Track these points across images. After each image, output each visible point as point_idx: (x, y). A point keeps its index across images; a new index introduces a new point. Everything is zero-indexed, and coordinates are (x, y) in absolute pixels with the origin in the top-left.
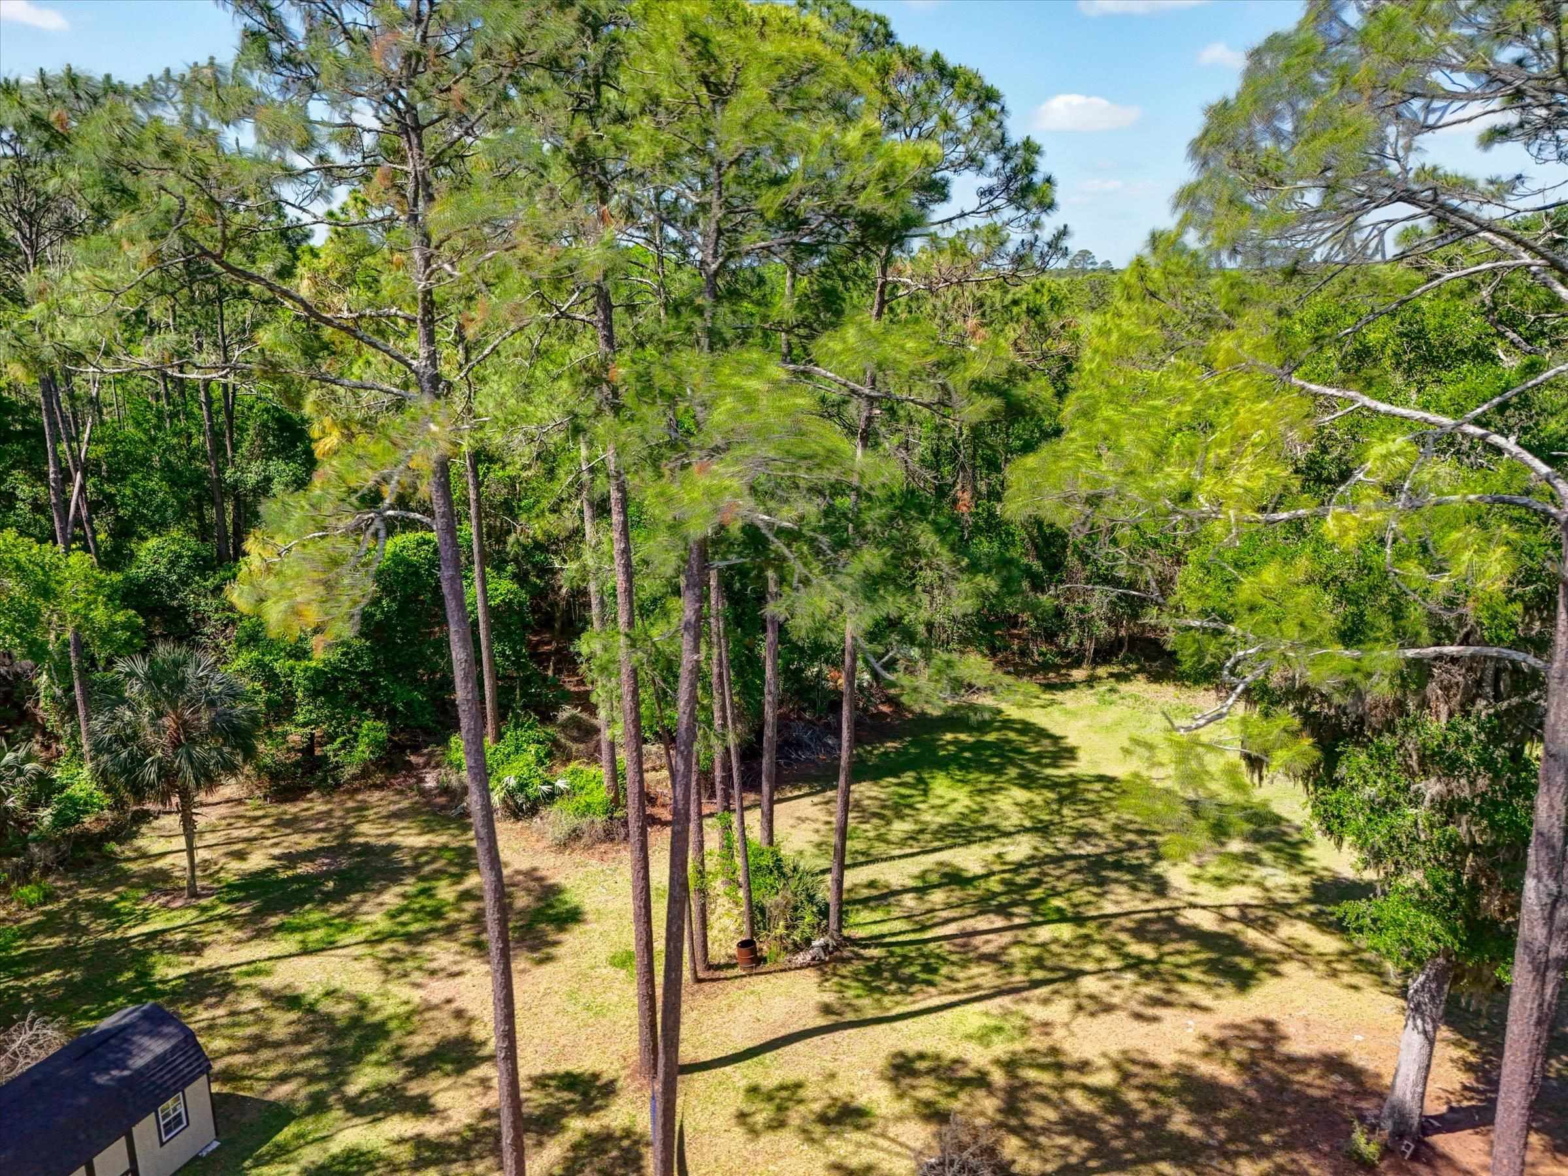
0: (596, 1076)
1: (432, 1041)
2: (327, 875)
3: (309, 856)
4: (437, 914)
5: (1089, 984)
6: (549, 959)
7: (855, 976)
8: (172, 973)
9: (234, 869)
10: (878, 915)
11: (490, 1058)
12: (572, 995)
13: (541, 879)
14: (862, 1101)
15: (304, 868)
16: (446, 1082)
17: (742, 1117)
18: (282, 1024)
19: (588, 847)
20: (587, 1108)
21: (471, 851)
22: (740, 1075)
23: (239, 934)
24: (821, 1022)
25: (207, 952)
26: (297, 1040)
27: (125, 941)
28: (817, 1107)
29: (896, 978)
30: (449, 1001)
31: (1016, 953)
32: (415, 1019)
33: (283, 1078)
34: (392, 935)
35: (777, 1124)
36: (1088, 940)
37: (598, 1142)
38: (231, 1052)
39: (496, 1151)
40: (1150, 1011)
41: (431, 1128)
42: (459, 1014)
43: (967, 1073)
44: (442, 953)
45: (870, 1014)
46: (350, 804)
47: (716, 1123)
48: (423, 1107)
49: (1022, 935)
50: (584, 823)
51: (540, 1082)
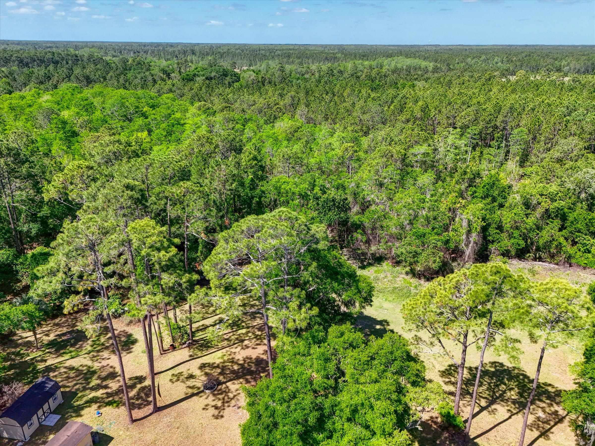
0: (142, 376)
1: (106, 373)
2: (71, 339)
3: (64, 334)
4: (103, 344)
5: (246, 342)
6: (131, 352)
7: (197, 348)
8: (41, 367)
9: (46, 339)
10: (204, 333)
11: (120, 375)
12: (134, 361)
13: (127, 333)
14: (194, 374)
15: (64, 338)
16: (111, 381)
17: (171, 380)
18: (72, 374)
19: (134, 324)
20: (140, 383)
21: (108, 327)
22: (170, 373)
23: (54, 356)
24: (189, 359)
25: (48, 361)
26: (77, 376)
27: (26, 361)
28: (185, 376)
29: (205, 347)
30: (108, 365)
31: (233, 337)
32: (102, 369)
33: (76, 385)
34: (93, 351)
35: (178, 380)
36: (249, 332)
37: (143, 388)
38: (62, 381)
39: (123, 393)
40: (256, 347)
41: (109, 391)
42: (111, 367)
43: (216, 365)
44: (105, 354)
45: (199, 356)
46: (72, 317)
47: (165, 382)
48: (106, 387)
49: (235, 333)
50: (133, 319)
51: (130, 379)
